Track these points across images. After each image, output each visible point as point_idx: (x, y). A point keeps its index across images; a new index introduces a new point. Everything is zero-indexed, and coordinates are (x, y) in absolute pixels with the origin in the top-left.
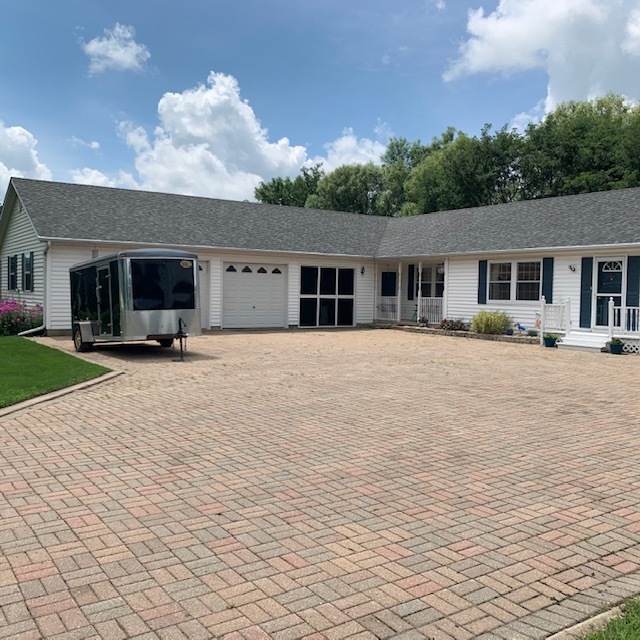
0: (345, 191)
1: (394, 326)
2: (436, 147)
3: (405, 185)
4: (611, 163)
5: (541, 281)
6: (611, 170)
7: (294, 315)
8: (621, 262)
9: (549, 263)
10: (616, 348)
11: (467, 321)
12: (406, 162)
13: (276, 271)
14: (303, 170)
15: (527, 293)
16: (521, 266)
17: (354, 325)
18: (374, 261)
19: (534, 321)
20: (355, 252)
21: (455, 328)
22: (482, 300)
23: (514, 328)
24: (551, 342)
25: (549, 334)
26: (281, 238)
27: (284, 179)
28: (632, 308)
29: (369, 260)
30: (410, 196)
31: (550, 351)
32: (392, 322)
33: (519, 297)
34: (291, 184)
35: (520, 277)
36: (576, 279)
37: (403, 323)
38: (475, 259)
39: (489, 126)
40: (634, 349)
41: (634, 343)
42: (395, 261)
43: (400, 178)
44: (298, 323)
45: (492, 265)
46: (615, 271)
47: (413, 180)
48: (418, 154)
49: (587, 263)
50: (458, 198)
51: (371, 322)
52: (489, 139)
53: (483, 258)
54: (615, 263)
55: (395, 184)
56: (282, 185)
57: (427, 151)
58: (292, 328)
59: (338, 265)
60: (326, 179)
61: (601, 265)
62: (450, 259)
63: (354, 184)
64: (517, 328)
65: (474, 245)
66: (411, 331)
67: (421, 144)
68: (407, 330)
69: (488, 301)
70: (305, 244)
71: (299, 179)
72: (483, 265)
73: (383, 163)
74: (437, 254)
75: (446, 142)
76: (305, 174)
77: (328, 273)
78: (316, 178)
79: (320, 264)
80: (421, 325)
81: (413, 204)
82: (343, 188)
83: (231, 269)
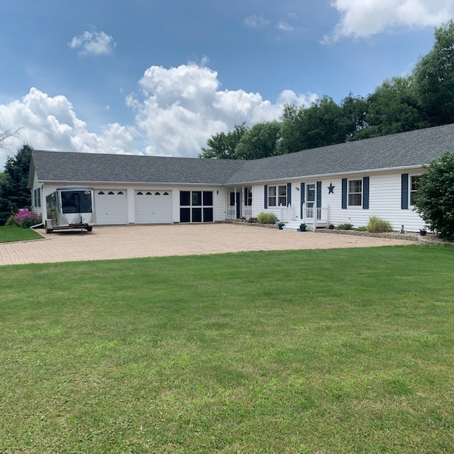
14: (235, 127)
20: (213, 182)
44: (179, 221)
64: (276, 220)
83: (140, 193)
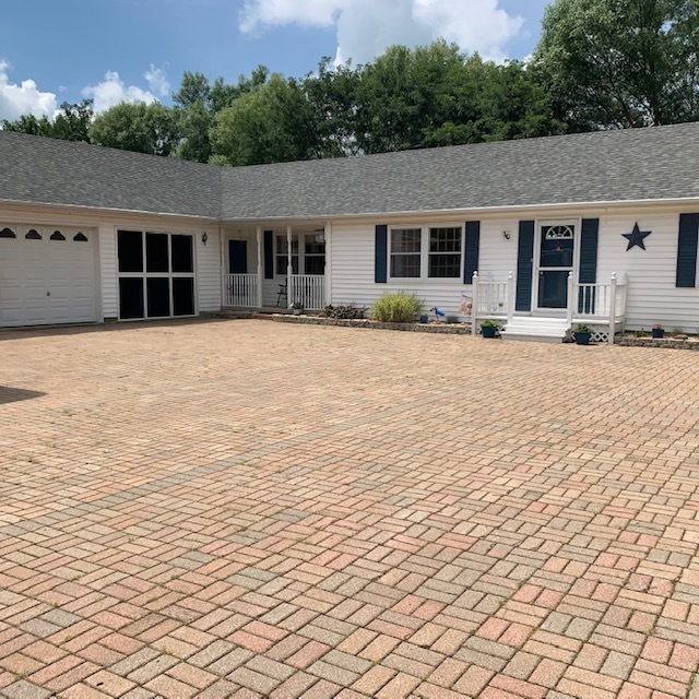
0: (128, 138)
1: (255, 313)
2: (244, 88)
3: (211, 132)
4: (476, 113)
5: (463, 253)
6: (480, 121)
7: (111, 304)
8: (572, 227)
9: (474, 228)
10: (581, 336)
11: (361, 306)
12: (207, 105)
13: (80, 238)
15: (443, 267)
16: (433, 232)
17: (196, 314)
18: (220, 223)
19: (459, 305)
21: (348, 315)
22: (380, 278)
23: (429, 314)
24: (490, 331)
25: (487, 321)
26: (81, 186)
27: (39, 117)
28: (585, 285)
29: (212, 223)
30: (219, 147)
31: (490, 344)
32: (251, 310)
33: (433, 273)
34: (49, 125)
35: (433, 247)
36: (511, 250)
37: (268, 309)
38: (370, 224)
39: (327, 59)
40: (601, 337)
41: (601, 330)
42: (251, 226)
43: (202, 124)
45: (393, 231)
46: (563, 237)
47: (221, 127)
48: (222, 97)
49: (526, 228)
50: (293, 149)
51: (219, 309)
52: (329, 75)
53: (381, 222)
54: (563, 228)
55: (195, 132)
56: (36, 126)
57: (235, 93)
58: (109, 324)
59: (171, 230)
60: (99, 121)
61: (545, 229)
62: (334, 222)
63: (138, 129)
64: (433, 313)
65: (366, 205)
66: (284, 320)
67: (225, 84)
68: (278, 320)
69: (389, 278)
70: (120, 197)
71: (60, 118)
72: (381, 231)
73: (176, 103)
74: (317, 216)
75: (256, 83)
76: (68, 113)
77: (157, 241)
78: (85, 119)
79: (144, 228)
80: (297, 311)
81: (222, 157)
82: (124, 133)
